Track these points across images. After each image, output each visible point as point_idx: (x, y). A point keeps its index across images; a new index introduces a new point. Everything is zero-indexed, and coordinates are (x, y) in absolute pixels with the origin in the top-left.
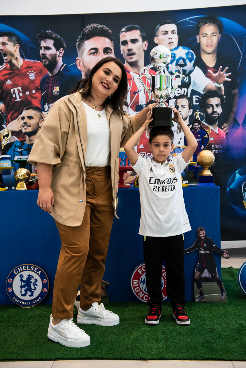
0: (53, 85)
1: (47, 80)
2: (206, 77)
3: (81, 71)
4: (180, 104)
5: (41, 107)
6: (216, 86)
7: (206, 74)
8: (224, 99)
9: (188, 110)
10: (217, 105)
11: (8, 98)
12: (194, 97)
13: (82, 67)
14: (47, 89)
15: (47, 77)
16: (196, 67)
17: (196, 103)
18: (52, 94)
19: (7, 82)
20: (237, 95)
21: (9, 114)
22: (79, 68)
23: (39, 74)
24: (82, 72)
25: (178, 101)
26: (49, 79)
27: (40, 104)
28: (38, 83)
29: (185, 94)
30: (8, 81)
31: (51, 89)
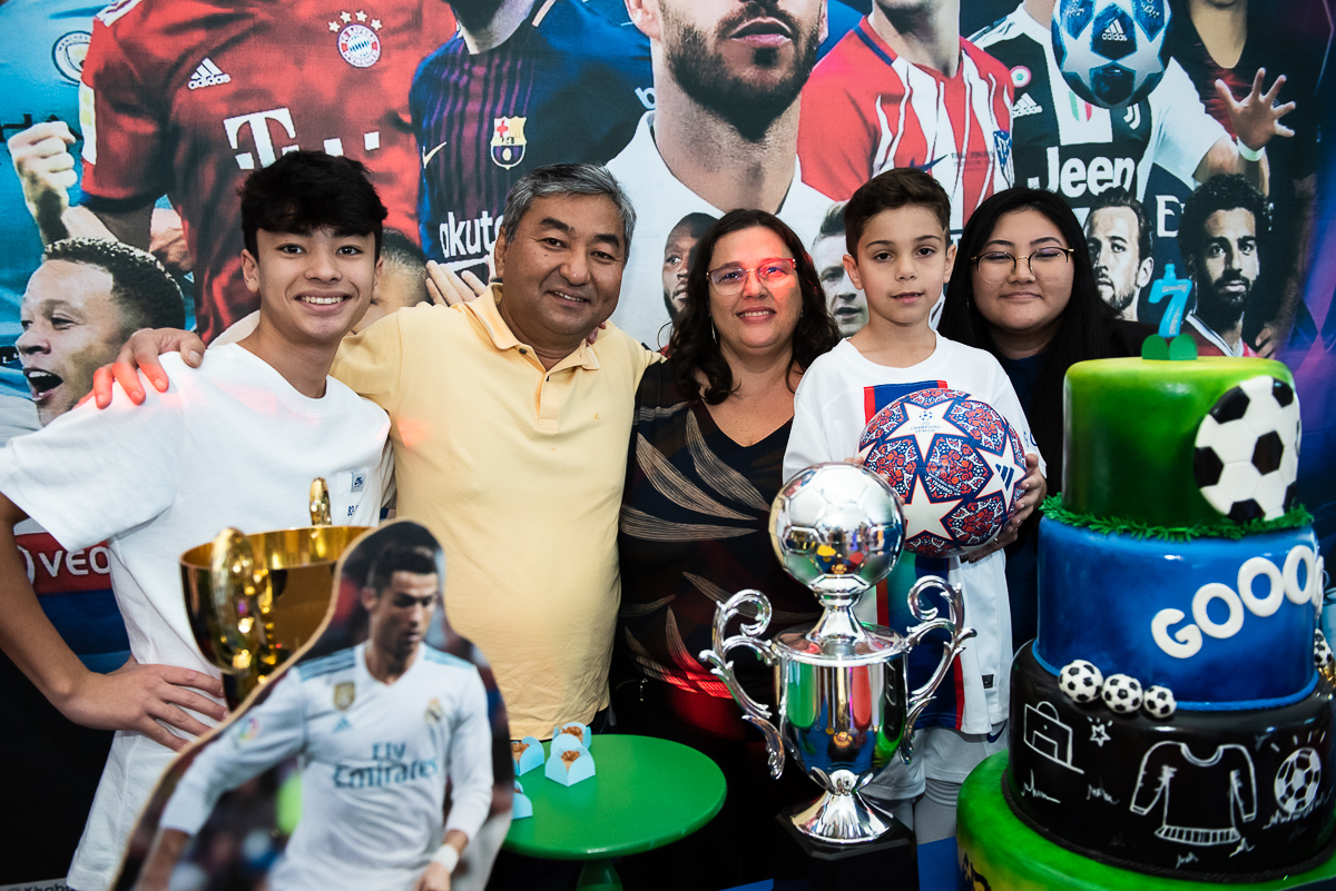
0: (488, 108)
1: (454, 77)
2: (1206, 112)
3: (648, 38)
4: (1106, 231)
5: (420, 237)
6: (1240, 156)
7: (1208, 98)
8: (1267, 215)
9: (1138, 260)
10: (1243, 243)
11: (208, 174)
12: (1161, 200)
13: (654, 14)
14: (457, 127)
15: (453, 57)
16: (1173, 62)
17: (1167, 229)
18: (483, 162)
19: (194, 70)
20: (1313, 203)
21: (216, 272)
22: (637, 18)
23: (404, 37)
24: (652, 39)
25: (1096, 220)
26: (462, 72)
27: (411, 216)
28: (397, 91)
29: (1127, 186)
30: (201, 69)
31: (480, 128)
